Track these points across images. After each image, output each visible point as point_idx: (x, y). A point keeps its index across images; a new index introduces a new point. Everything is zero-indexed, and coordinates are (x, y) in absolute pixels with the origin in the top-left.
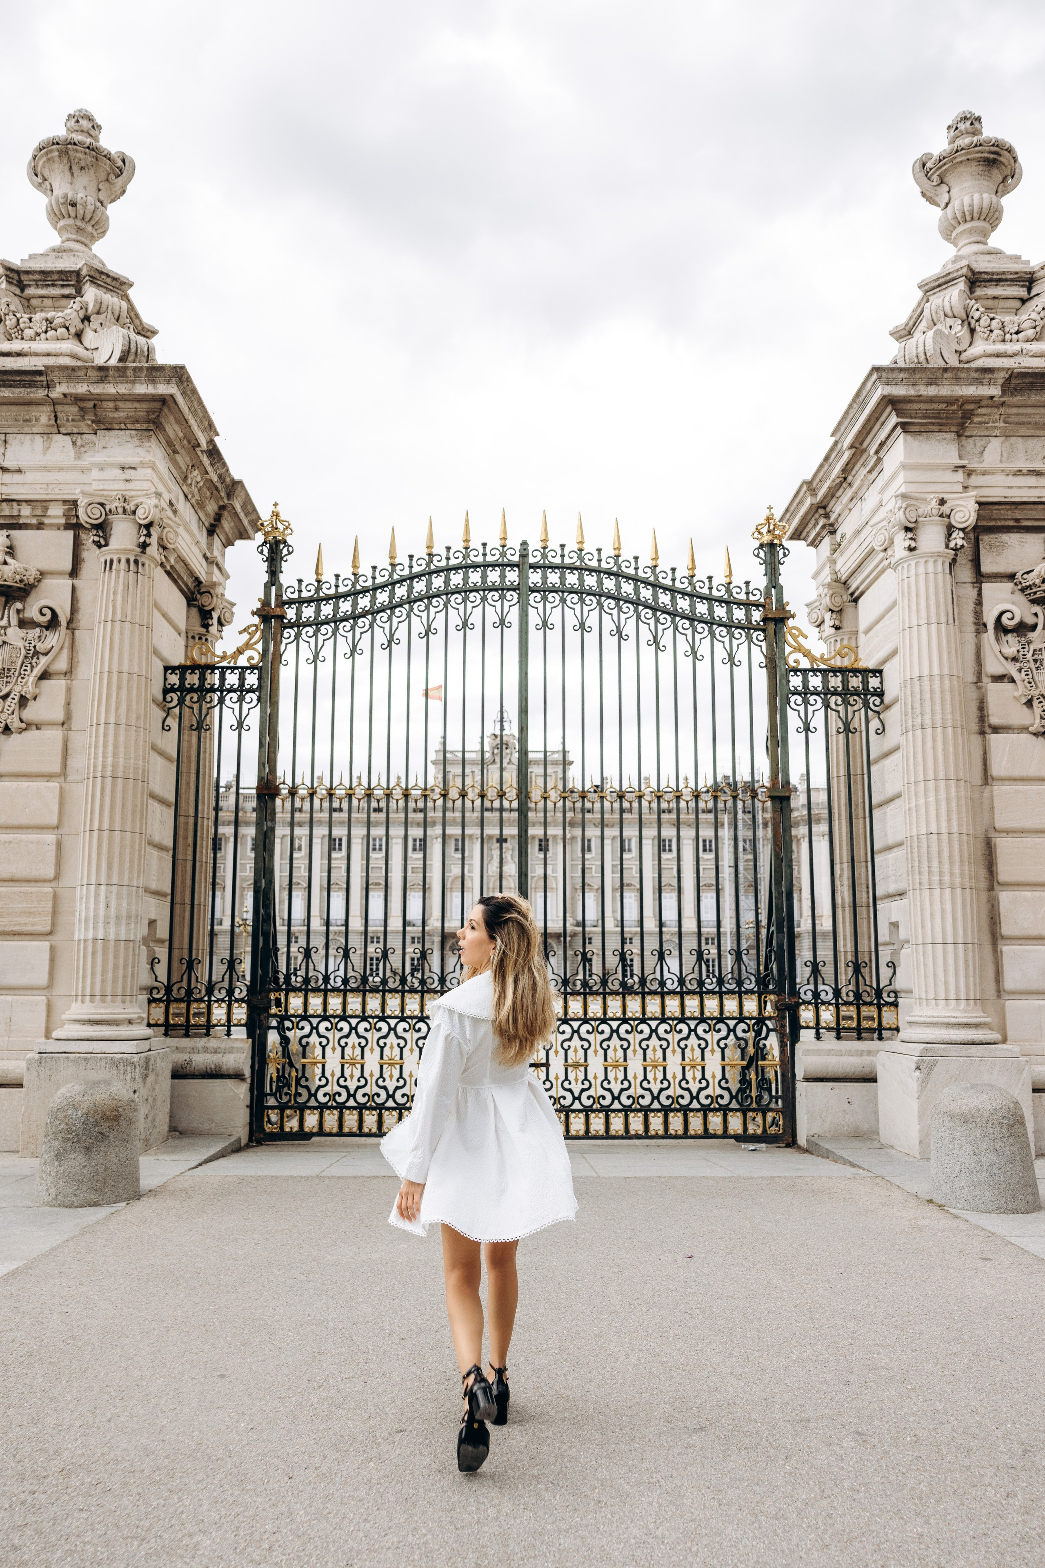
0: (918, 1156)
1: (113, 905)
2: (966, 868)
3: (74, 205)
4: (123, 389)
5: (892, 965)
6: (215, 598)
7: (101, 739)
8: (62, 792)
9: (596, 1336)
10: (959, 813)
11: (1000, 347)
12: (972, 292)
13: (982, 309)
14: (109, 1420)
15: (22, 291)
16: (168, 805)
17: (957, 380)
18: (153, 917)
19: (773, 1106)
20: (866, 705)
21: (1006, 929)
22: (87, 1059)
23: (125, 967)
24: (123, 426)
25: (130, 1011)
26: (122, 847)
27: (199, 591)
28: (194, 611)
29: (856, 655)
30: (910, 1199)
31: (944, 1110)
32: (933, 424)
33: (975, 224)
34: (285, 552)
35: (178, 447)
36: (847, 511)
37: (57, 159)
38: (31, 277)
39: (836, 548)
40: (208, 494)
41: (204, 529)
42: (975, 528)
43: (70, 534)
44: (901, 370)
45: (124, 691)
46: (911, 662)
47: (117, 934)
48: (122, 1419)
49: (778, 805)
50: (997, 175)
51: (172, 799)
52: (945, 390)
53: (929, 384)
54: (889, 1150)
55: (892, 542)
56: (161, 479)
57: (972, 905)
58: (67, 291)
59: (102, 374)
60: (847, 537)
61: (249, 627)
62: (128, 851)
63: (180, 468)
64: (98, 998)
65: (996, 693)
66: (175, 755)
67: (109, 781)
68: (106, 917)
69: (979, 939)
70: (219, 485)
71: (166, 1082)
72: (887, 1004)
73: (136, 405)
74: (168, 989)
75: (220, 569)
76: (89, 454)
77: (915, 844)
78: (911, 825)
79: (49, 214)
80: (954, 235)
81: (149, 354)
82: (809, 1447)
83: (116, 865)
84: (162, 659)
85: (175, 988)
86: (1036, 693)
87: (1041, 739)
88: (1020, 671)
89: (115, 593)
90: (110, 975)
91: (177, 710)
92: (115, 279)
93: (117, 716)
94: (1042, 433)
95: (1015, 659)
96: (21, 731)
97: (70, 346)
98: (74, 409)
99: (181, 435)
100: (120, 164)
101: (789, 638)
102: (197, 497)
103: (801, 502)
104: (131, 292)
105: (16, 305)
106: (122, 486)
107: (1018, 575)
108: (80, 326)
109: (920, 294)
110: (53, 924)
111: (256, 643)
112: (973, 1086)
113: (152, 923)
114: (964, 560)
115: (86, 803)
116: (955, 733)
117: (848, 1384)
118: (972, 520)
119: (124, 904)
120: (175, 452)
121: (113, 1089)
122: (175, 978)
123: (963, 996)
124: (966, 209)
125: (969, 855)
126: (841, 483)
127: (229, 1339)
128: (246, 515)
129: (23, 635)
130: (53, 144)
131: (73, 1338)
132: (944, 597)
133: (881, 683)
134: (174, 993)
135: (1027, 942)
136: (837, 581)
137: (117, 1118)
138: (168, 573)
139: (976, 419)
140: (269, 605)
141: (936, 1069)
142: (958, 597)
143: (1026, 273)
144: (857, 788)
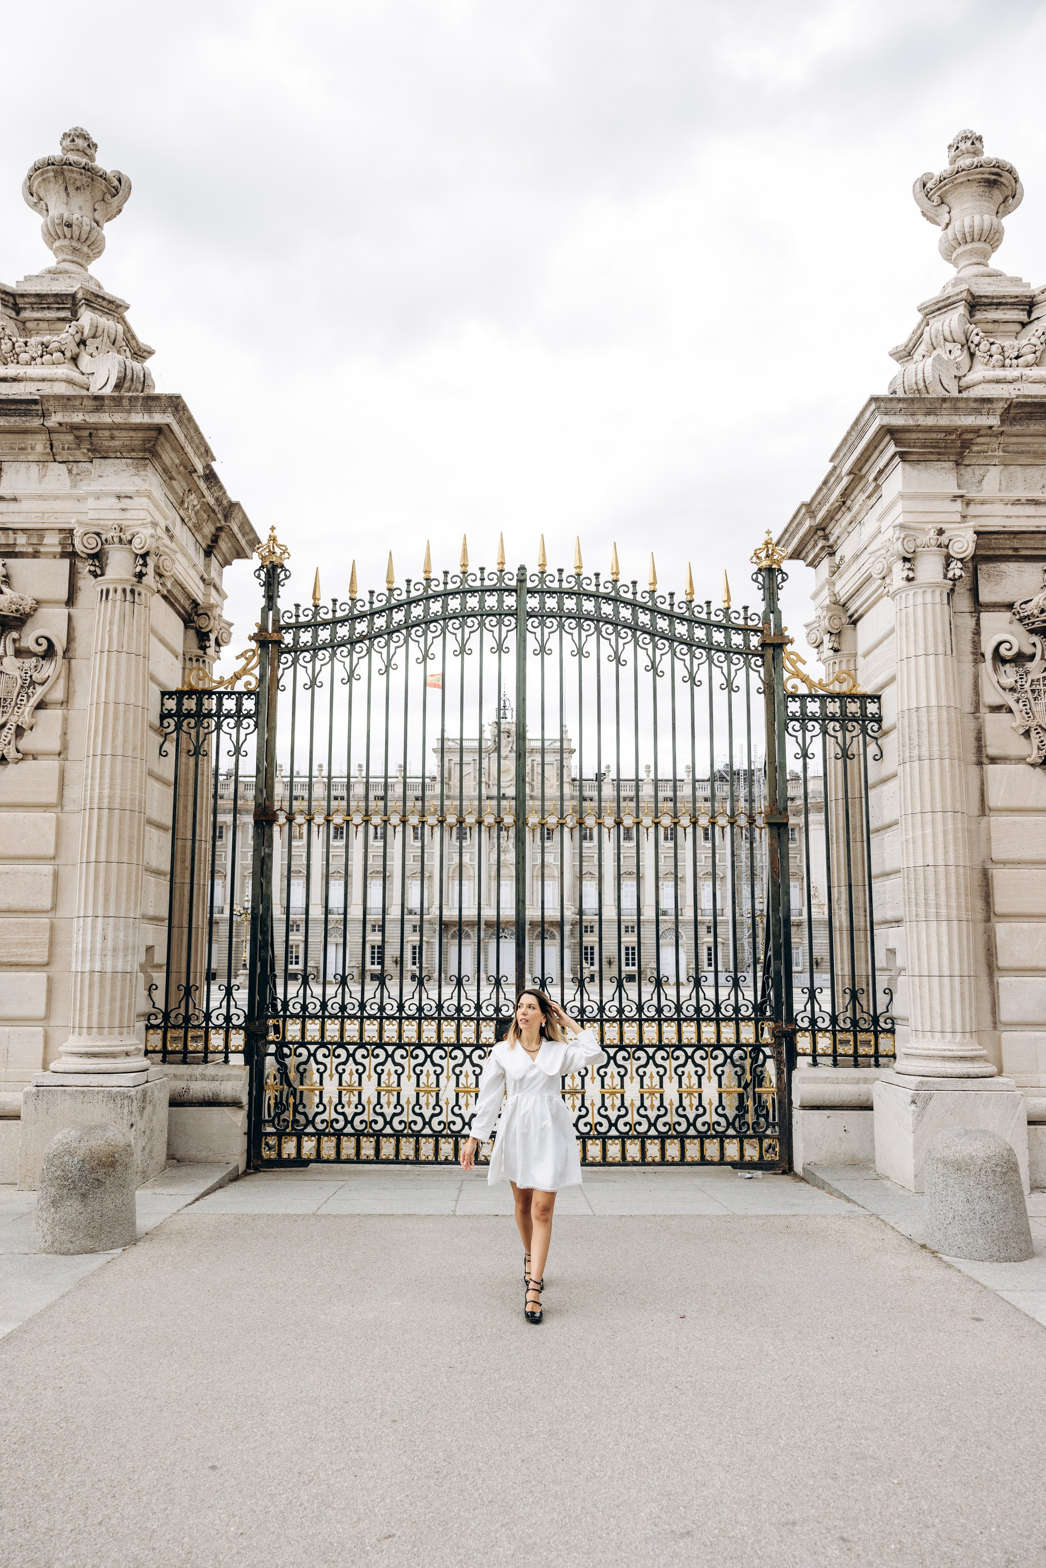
0: (913, 1189)
1: (110, 937)
2: (963, 900)
3: (69, 226)
4: (118, 418)
5: (889, 992)
6: (212, 621)
7: (98, 770)
8: (58, 822)
9: (586, 1416)
10: (956, 845)
11: (1000, 373)
12: (972, 316)
13: (981, 334)
14: (100, 1524)
15: (18, 314)
16: (165, 829)
17: (956, 410)
18: (151, 944)
19: (769, 1132)
20: (864, 731)
21: (1003, 960)
22: (84, 1092)
23: (122, 998)
24: (119, 454)
25: (128, 1043)
26: (119, 879)
27: (196, 613)
28: (192, 633)
29: (855, 681)
30: (904, 1243)
31: (938, 1156)
32: (932, 453)
33: (976, 245)
34: (282, 576)
35: (174, 474)
36: (846, 534)
37: (52, 179)
38: (26, 300)
39: (835, 570)
40: (205, 516)
41: (201, 550)
42: (974, 557)
43: (66, 562)
44: (899, 400)
45: (121, 723)
46: (909, 693)
47: (114, 966)
48: (113, 1522)
49: (775, 832)
50: (998, 196)
51: (170, 823)
52: (944, 420)
53: (928, 414)
54: (885, 1182)
55: (890, 571)
56: (157, 507)
57: (968, 938)
58: (62, 314)
59: (98, 403)
60: (846, 559)
61: (246, 652)
62: (125, 883)
63: (177, 493)
64: (95, 1030)
65: (993, 723)
66: (173, 780)
67: (105, 812)
68: (103, 949)
69: (975, 971)
70: (216, 508)
71: (163, 1110)
72: (884, 1031)
73: (132, 434)
74: (166, 1016)
75: (217, 590)
76: (85, 482)
77: (912, 876)
78: (908, 856)
79: (44, 235)
80: (954, 255)
81: (145, 381)
82: (794, 1557)
83: (112, 897)
84: (159, 684)
85: (173, 1015)
86: (1033, 724)
87: (1038, 770)
88: (1018, 701)
89: (111, 623)
90: (107, 1007)
91: (174, 735)
92: (110, 302)
93: (114, 748)
94: (1040, 462)
95: (1012, 690)
96: (18, 761)
97: (65, 371)
98: (70, 438)
99: (177, 461)
100: (116, 183)
101: (787, 664)
102: (194, 520)
103: (800, 524)
104: (127, 315)
105: (11, 328)
106: (118, 515)
107: (1017, 605)
108: (76, 350)
109: (919, 316)
110: (50, 955)
111: (253, 668)
112: (967, 1133)
113: (149, 949)
114: (962, 590)
115: (83, 835)
116: (952, 765)
117: (835, 1477)
118: (970, 551)
119: (121, 936)
120: (172, 478)
121: (109, 1134)
122: (173, 1005)
123: (959, 1029)
124: (967, 230)
125: (966, 887)
126: (840, 507)
127: (221, 1421)
128: (244, 536)
129: (19, 664)
130: (49, 164)
131: (66, 1420)
132: (942, 627)
133: (879, 708)
134: (172, 1020)
135: (1023, 974)
136: (836, 603)
137: (113, 1165)
138: (165, 597)
139: (975, 448)
140: (266, 630)
141: (932, 1103)
142: (956, 626)
143: (1026, 297)
144: (855, 811)
